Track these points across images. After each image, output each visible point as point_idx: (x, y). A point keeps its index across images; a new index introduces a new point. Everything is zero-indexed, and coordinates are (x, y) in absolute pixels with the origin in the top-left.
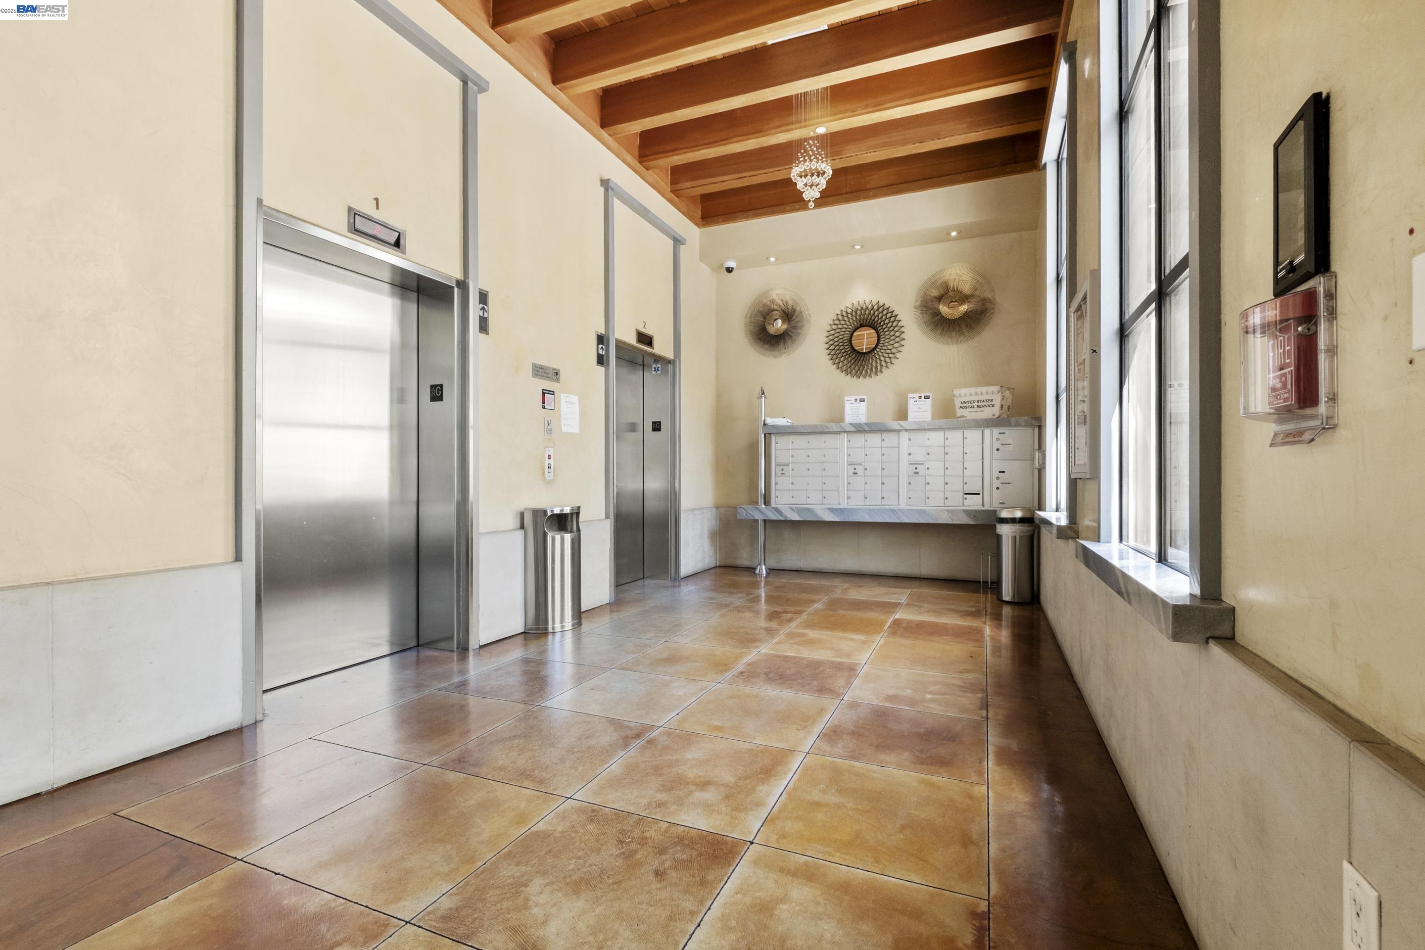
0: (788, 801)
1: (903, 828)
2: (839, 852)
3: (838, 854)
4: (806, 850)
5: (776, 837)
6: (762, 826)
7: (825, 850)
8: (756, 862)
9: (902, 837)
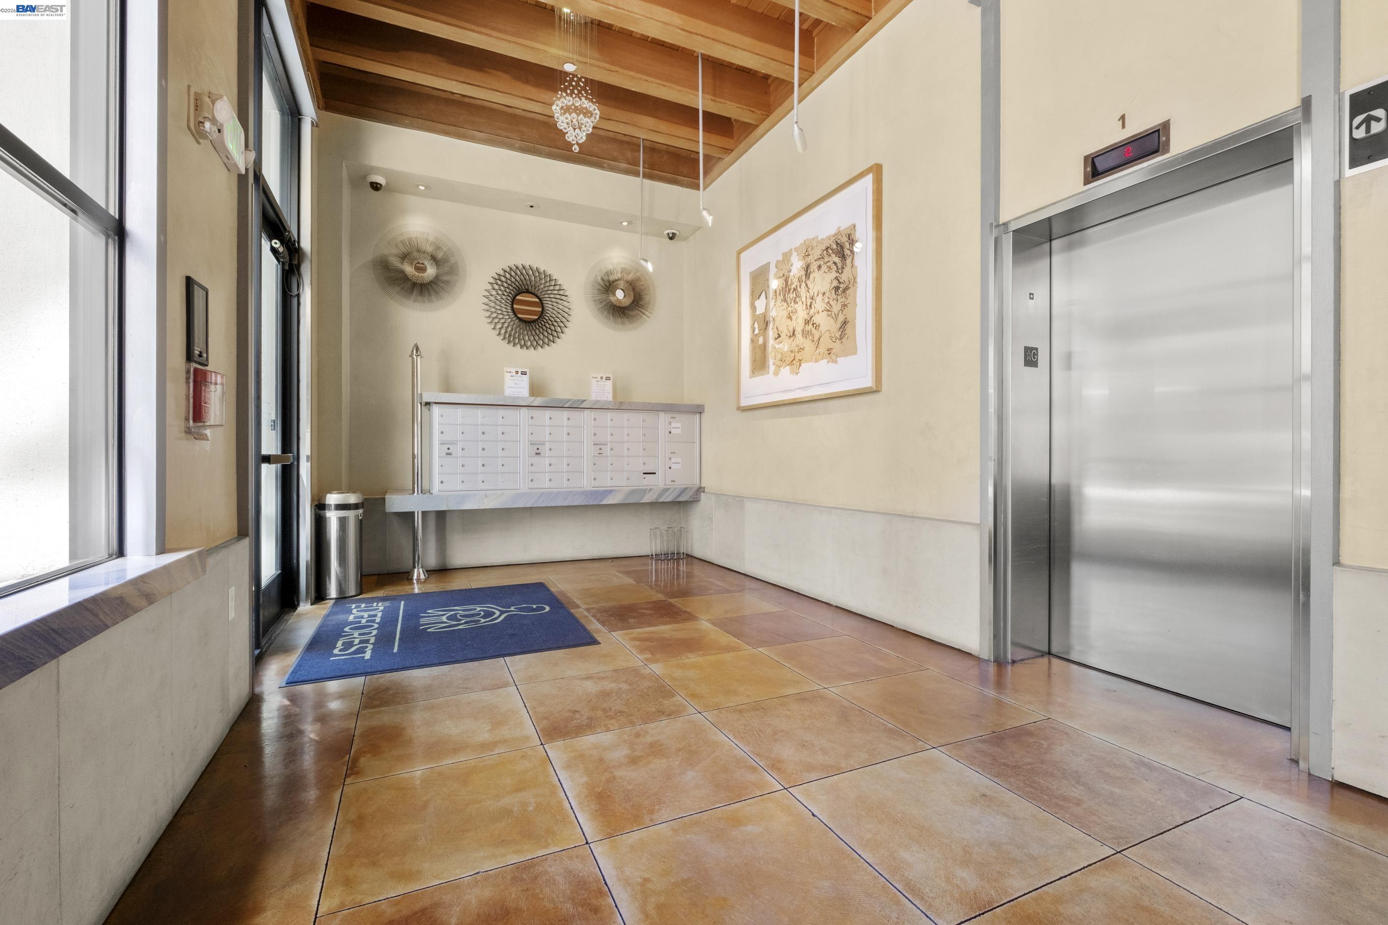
0: (547, 780)
1: (425, 806)
2: (474, 766)
3: (473, 764)
4: (499, 757)
5: (529, 754)
6: (547, 755)
7: (485, 763)
8: (527, 738)
9: (424, 798)
